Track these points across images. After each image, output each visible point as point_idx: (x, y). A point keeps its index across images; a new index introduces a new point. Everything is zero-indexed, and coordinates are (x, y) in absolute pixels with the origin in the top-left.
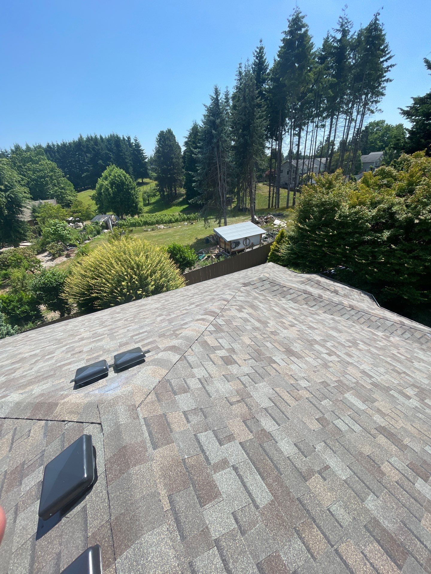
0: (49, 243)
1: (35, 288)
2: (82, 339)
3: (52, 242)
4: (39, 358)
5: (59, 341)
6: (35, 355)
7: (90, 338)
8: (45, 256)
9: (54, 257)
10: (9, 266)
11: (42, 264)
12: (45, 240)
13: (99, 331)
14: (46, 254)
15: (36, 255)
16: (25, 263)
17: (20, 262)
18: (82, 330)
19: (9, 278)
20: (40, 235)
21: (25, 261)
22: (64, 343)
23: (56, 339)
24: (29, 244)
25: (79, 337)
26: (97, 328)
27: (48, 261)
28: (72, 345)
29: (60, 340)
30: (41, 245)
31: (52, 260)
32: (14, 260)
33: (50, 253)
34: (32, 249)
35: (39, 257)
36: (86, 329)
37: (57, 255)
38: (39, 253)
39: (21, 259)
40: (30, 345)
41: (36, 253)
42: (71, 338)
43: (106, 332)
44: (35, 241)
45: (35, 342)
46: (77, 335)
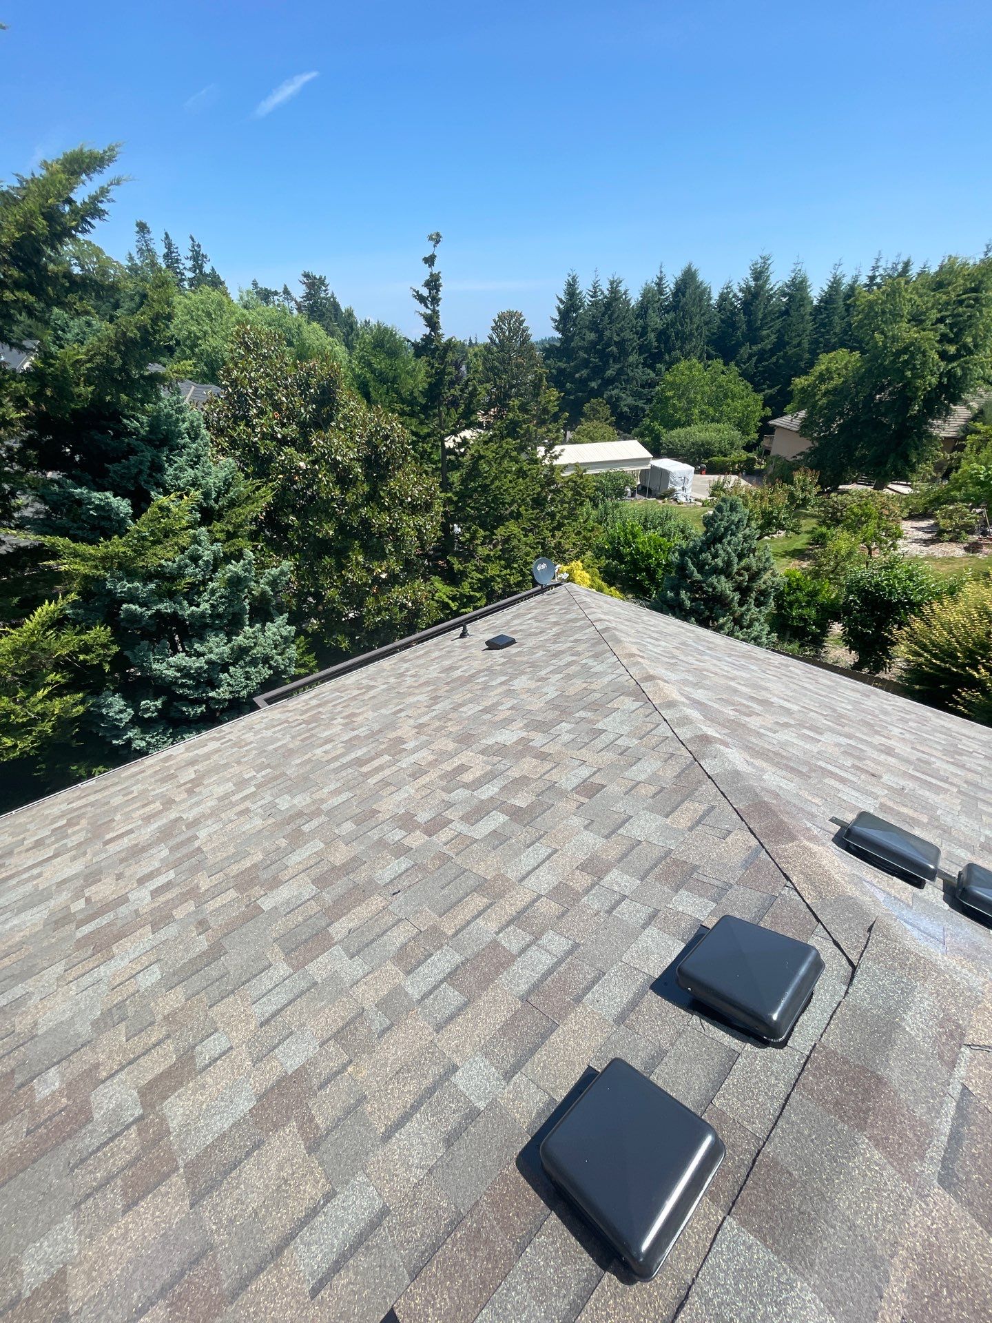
0: (952, 501)
1: (855, 587)
2: (889, 751)
3: (963, 501)
4: (793, 722)
5: (839, 718)
6: (788, 712)
7: (908, 761)
8: (919, 529)
9: (937, 536)
10: (838, 522)
11: (900, 542)
12: (949, 490)
13: (939, 764)
14: (924, 524)
15: (904, 519)
16: (871, 527)
17: (863, 523)
18: (896, 731)
19: (823, 545)
20: (946, 476)
21: (873, 523)
22: (846, 729)
23: (835, 711)
24: (906, 490)
25: (883, 740)
26: (935, 753)
27: (916, 541)
28: (860, 746)
29: (841, 716)
30: (930, 502)
31: (927, 542)
32: (856, 515)
33: (936, 525)
34: (903, 504)
35: (906, 526)
36: (907, 736)
37: (947, 536)
38: (911, 517)
39: (869, 516)
40: (787, 687)
41: (905, 514)
42: (866, 731)
43: (955, 781)
44: (925, 487)
45: (795, 687)
46: (878, 733)
